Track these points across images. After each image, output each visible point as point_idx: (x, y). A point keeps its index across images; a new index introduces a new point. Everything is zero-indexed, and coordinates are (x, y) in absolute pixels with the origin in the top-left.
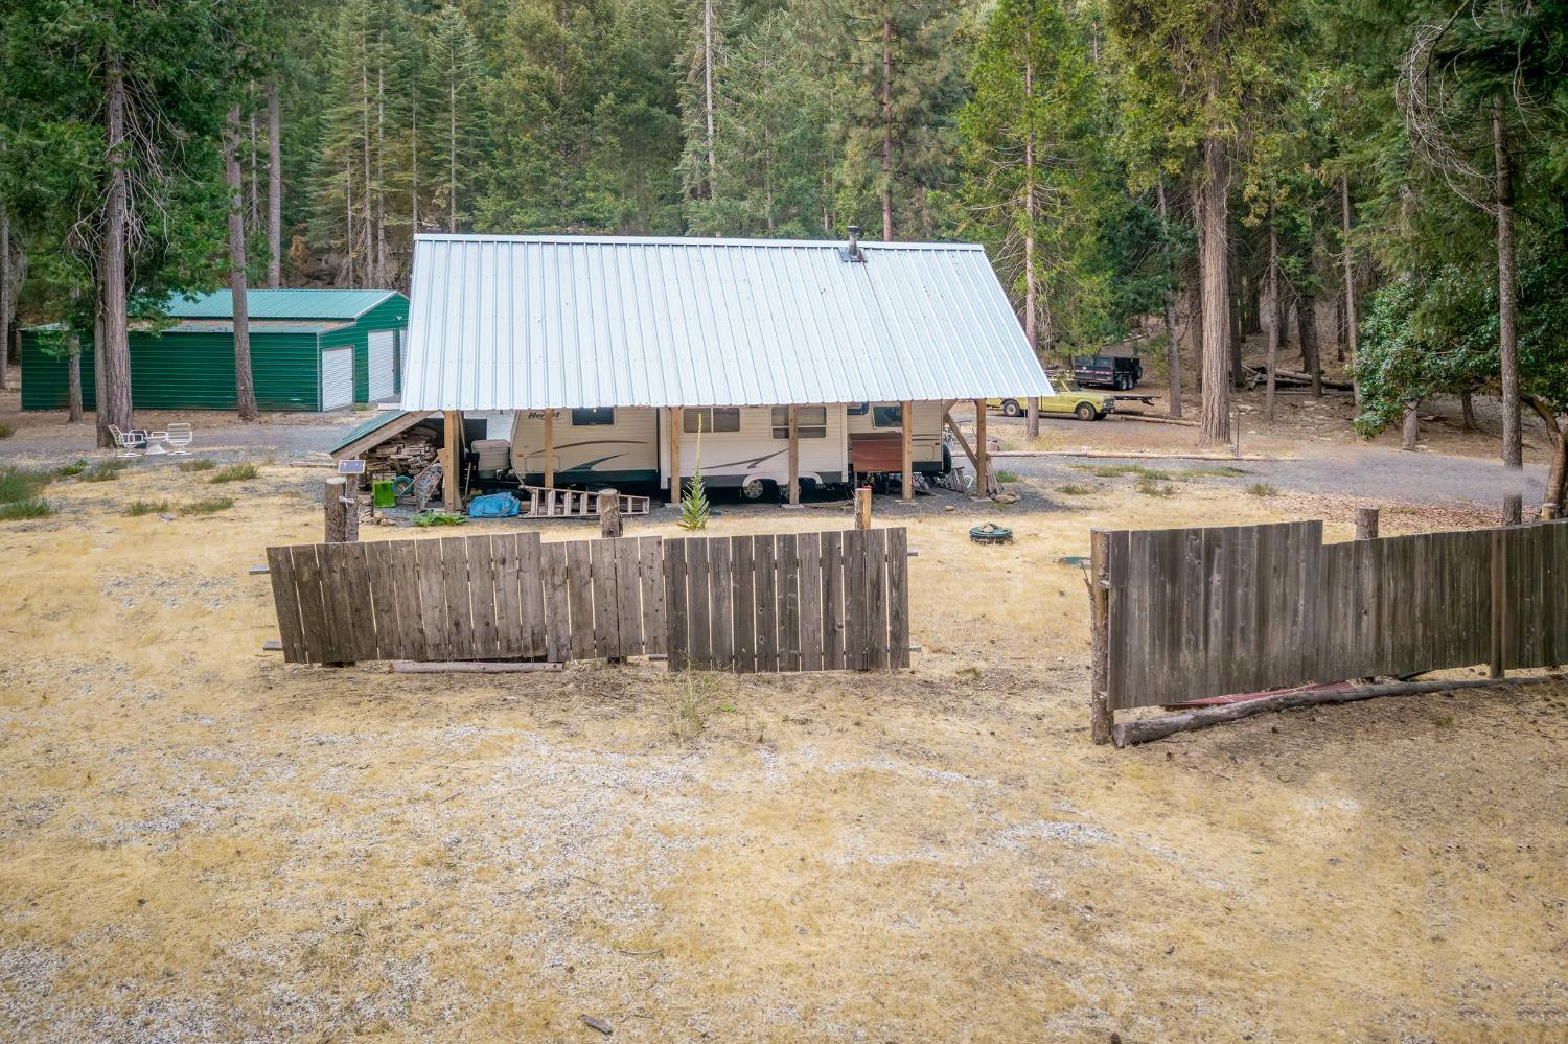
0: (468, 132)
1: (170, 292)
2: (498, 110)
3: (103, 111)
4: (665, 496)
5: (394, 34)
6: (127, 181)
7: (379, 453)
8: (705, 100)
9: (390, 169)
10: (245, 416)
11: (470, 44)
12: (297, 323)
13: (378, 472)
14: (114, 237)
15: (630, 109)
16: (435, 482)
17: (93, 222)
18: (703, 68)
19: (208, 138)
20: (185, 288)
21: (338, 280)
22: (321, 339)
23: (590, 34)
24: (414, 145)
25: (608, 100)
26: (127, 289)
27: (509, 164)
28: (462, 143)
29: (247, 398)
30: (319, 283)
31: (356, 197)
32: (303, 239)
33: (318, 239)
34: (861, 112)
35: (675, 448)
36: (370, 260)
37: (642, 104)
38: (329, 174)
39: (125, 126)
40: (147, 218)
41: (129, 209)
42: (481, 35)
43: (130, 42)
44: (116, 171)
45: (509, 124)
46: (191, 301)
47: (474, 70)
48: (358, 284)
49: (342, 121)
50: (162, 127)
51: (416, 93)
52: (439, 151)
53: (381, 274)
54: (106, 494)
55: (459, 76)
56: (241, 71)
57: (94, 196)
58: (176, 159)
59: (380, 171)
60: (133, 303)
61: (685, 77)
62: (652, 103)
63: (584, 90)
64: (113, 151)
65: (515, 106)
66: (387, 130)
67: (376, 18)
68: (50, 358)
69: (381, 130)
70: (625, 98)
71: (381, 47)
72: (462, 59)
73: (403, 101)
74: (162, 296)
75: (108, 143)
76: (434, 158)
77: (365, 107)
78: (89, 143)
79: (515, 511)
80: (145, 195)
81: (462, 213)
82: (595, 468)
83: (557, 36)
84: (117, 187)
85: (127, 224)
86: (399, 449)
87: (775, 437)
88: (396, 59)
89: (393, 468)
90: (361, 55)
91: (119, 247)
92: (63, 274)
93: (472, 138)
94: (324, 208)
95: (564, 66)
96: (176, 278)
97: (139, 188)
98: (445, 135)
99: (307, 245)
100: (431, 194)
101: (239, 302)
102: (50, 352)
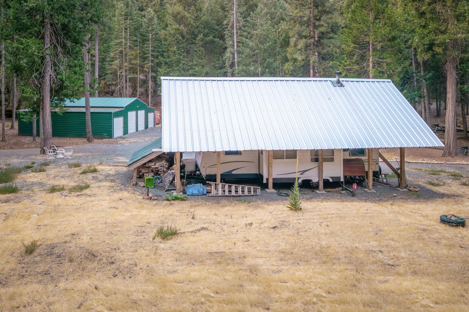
0: (154, 48)
1: (65, 99)
2: (165, 40)
3: (43, 35)
4: (265, 186)
5: (132, 17)
6: (51, 60)
7: (147, 165)
8: (234, 35)
9: (131, 59)
10: (89, 141)
11: (156, 21)
12: (105, 109)
13: (146, 173)
14: (47, 79)
15: (208, 39)
16: (171, 179)
17: (39, 74)
18: (233, 25)
19: (78, 45)
20: (70, 97)
21: (114, 95)
22: (113, 114)
23: (195, 15)
24: (138, 52)
25: (201, 36)
26: (51, 98)
27: (169, 57)
28: (153, 51)
29: (90, 134)
30: (108, 95)
31: (120, 68)
32: (104, 81)
33: (109, 81)
34: (304, 34)
35: (269, 166)
36: (124, 88)
37: (211, 37)
38: (112, 61)
39: (50, 40)
40: (58, 73)
41: (51, 70)
42: (158, 18)
43: (52, 10)
44: (47, 56)
45: (169, 45)
46: (72, 102)
47: (156, 28)
48: (121, 95)
49: (116, 45)
50: (63, 41)
51: (139, 35)
52: (146, 54)
53: (128, 92)
54: (41, 179)
55: (152, 30)
56: (90, 22)
57: (39, 65)
58: (68, 52)
59: (128, 60)
60: (53, 103)
61: (227, 28)
62: (214, 37)
63: (193, 33)
64: (46, 49)
65: (171, 39)
66: (130, 47)
67: (127, 12)
68: (25, 122)
69: (128, 47)
70: (206, 35)
71: (128, 21)
72: (153, 25)
73: (135, 38)
74: (62, 100)
75: (44, 46)
76: (144, 56)
77: (123, 40)
78: (38, 46)
79: (205, 192)
80: (57, 65)
81: (153, 73)
82: (233, 173)
83: (184, 16)
84: (48, 62)
85: (51, 75)
86: (155, 163)
87: (312, 161)
88: (133, 25)
89: (152, 171)
90: (122, 24)
91: (48, 83)
92: (29, 93)
93: (156, 50)
94: (110, 72)
95: (186, 26)
96: (67, 94)
97: (55, 63)
98: (148, 49)
99: (105, 83)
100: (143, 67)
101: (87, 101)
102: (24, 120)
